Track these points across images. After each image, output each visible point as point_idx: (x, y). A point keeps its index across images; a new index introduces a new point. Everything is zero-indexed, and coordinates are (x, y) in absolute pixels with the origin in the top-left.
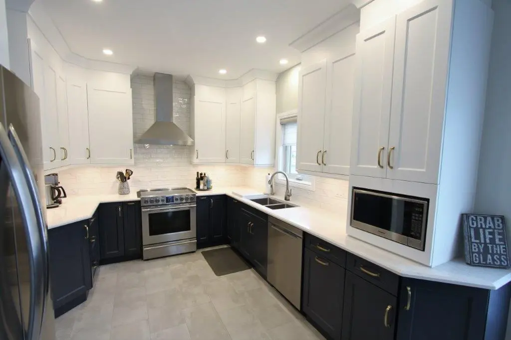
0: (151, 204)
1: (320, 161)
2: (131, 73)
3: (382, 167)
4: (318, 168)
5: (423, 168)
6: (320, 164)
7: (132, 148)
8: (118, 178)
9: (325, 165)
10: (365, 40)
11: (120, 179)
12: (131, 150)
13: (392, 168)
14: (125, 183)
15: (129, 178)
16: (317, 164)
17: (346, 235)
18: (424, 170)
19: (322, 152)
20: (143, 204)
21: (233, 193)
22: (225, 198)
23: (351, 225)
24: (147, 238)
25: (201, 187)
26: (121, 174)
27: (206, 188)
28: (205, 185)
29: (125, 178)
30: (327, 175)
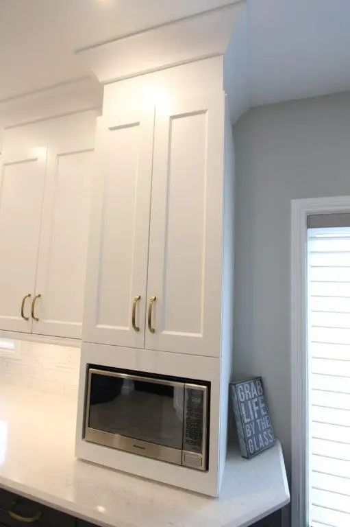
1: (28, 314)
3: (137, 329)
4: (25, 326)
5: (198, 332)
6: (27, 319)
9: (37, 320)
10: (112, 129)
13: (153, 331)
16: (22, 319)
17: (74, 458)
18: (200, 335)
19: (32, 297)
23: (84, 436)
30: (39, 338)
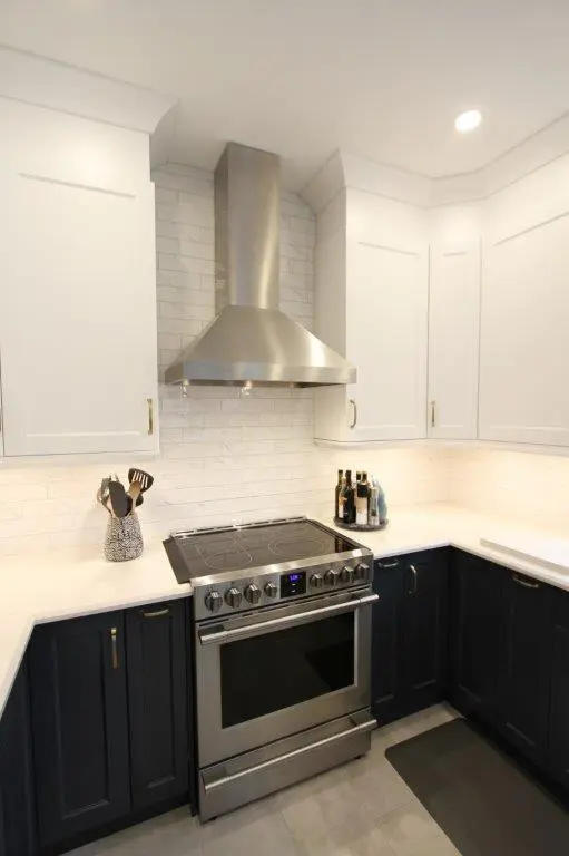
0: (232, 610)
2: (152, 130)
7: (155, 396)
8: (104, 501)
11: (109, 504)
12: (150, 401)
14: (128, 519)
15: (139, 502)
20: (201, 612)
21: (484, 543)
22: (449, 559)
24: (214, 737)
25: (361, 518)
26: (114, 487)
27: (377, 524)
28: (374, 514)
29: (130, 501)
